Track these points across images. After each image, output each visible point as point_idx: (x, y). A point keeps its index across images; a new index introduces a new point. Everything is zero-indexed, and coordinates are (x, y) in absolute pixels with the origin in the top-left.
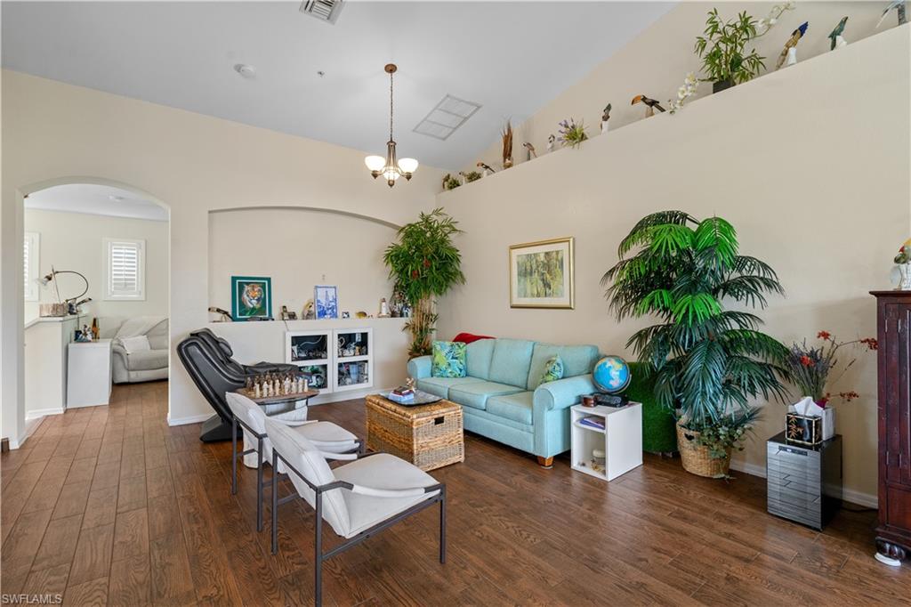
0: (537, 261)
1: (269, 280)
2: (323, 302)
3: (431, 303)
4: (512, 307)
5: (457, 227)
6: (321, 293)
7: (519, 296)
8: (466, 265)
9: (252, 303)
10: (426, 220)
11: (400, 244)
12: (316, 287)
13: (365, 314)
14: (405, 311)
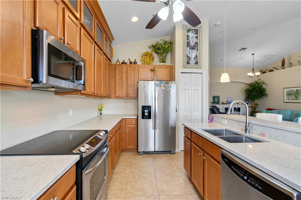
0: (293, 92)
1: (219, 96)
2: (230, 101)
3: (256, 101)
4: (284, 102)
5: (265, 83)
6: (229, 99)
7: (287, 100)
8: (268, 92)
9: (216, 101)
10: (256, 82)
11: (249, 88)
12: (228, 98)
13: (239, 104)
14: (249, 103)
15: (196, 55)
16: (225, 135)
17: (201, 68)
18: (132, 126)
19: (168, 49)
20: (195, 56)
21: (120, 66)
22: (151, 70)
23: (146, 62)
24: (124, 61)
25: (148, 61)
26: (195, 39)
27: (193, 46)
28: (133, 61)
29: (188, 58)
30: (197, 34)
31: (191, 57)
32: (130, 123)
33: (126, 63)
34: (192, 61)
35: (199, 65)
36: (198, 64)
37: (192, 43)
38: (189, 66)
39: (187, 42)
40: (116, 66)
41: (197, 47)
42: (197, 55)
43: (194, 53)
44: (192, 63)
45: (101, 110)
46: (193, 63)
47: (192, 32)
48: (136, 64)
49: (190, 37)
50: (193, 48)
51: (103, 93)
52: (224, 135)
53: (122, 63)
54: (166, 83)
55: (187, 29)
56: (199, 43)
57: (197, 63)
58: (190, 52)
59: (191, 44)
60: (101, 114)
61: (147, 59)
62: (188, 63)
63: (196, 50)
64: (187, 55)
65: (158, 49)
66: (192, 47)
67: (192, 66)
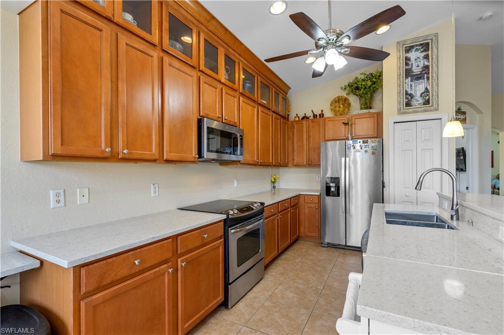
15: (426, 89)
16: (437, 222)
17: (437, 110)
18: (313, 205)
19: (374, 86)
20: (423, 91)
21: (300, 122)
22: (345, 124)
23: (339, 111)
24: (305, 114)
25: (342, 109)
26: (422, 62)
27: (418, 74)
28: (318, 113)
29: (407, 96)
30: (426, 51)
31: (414, 94)
32: (310, 202)
33: (308, 118)
34: (418, 101)
35: (432, 106)
36: (429, 104)
37: (416, 69)
38: (410, 109)
39: (406, 70)
40: (294, 123)
41: (429, 73)
42: (428, 88)
43: (420, 86)
44: (416, 104)
45: (274, 183)
46: (419, 104)
47: (417, 50)
48: (323, 116)
49: (413, 59)
50: (419, 77)
51: (272, 161)
52: (434, 222)
53: (303, 118)
54: (364, 142)
55: (405, 47)
56: (432, 67)
57: (427, 102)
58: (413, 85)
59: (414, 71)
60: (274, 187)
61: (339, 107)
62: (408, 104)
63: (426, 80)
64: (406, 91)
65: (357, 88)
66: (416, 76)
67: (417, 109)
